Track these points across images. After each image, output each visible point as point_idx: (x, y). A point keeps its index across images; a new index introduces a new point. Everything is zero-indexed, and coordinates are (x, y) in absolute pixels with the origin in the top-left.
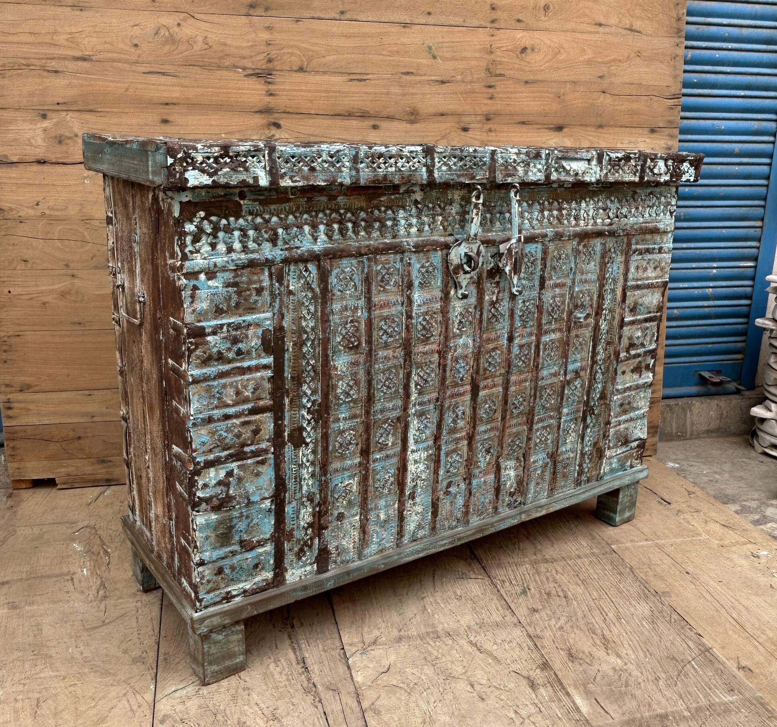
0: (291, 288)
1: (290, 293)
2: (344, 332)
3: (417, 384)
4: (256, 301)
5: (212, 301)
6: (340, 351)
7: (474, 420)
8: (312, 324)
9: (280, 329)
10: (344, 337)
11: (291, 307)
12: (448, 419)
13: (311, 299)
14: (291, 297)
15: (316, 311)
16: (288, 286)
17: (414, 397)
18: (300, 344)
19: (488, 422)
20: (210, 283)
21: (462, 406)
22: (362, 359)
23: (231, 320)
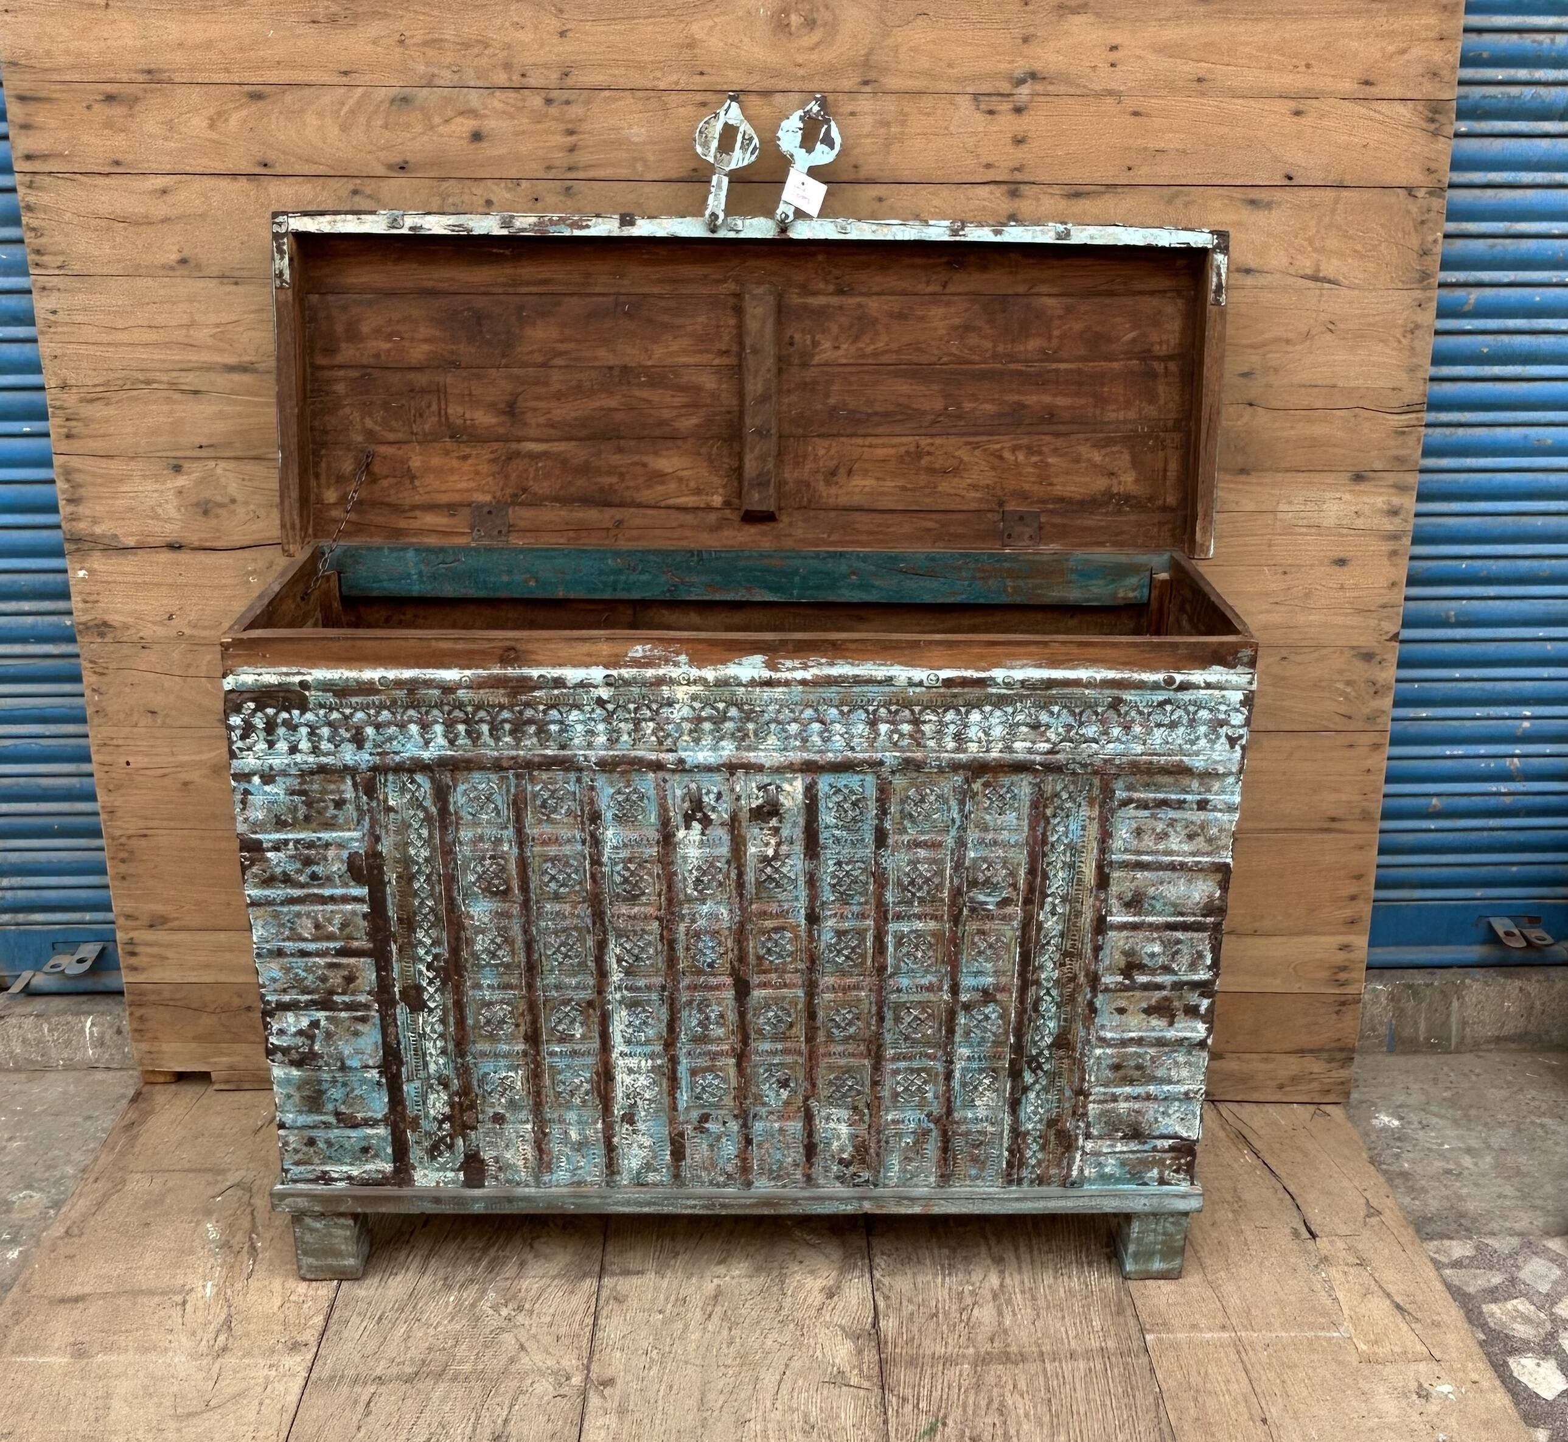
0: (391, 803)
1: (390, 809)
2: (479, 869)
3: (619, 960)
4: (335, 817)
5: (269, 810)
6: (475, 894)
7: (743, 1031)
8: (425, 853)
9: (375, 855)
10: (480, 877)
11: (391, 827)
12: (690, 1020)
13: (423, 821)
14: (392, 816)
15: (431, 835)
16: (386, 801)
17: (616, 977)
18: (407, 878)
19: (775, 1038)
20: (267, 788)
21: (719, 1004)
22: (516, 910)
23: (301, 836)
